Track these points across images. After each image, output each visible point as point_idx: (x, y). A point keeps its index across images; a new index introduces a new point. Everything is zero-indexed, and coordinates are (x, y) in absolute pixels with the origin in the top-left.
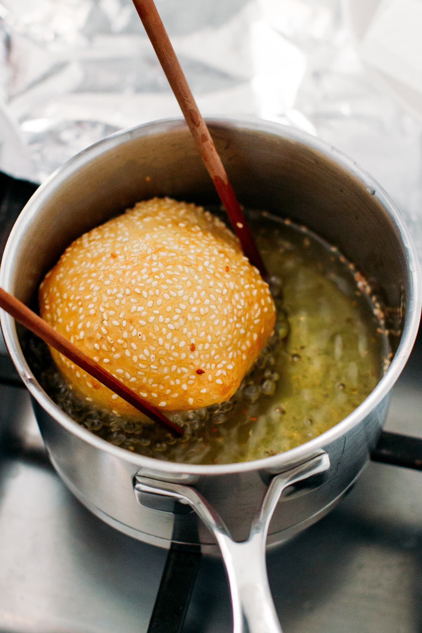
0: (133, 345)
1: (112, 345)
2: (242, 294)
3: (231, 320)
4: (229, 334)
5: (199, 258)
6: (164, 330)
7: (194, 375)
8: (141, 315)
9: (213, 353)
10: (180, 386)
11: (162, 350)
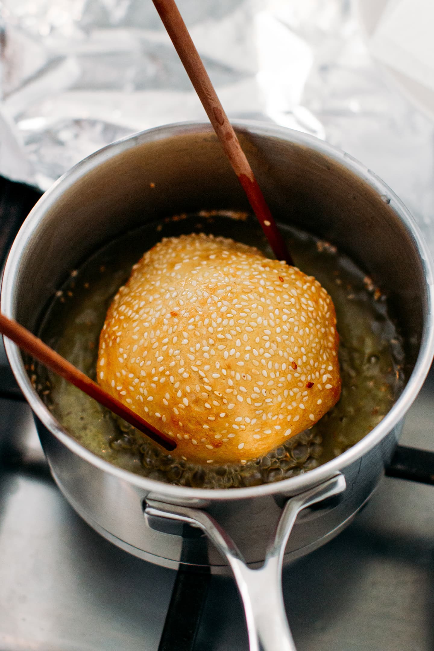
0: (242, 389)
1: (222, 398)
2: (306, 295)
3: (311, 325)
4: (315, 338)
5: (253, 281)
6: (263, 361)
7: (305, 391)
8: (236, 357)
9: (312, 362)
10: (298, 407)
11: (269, 381)
